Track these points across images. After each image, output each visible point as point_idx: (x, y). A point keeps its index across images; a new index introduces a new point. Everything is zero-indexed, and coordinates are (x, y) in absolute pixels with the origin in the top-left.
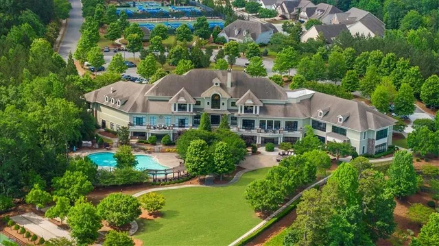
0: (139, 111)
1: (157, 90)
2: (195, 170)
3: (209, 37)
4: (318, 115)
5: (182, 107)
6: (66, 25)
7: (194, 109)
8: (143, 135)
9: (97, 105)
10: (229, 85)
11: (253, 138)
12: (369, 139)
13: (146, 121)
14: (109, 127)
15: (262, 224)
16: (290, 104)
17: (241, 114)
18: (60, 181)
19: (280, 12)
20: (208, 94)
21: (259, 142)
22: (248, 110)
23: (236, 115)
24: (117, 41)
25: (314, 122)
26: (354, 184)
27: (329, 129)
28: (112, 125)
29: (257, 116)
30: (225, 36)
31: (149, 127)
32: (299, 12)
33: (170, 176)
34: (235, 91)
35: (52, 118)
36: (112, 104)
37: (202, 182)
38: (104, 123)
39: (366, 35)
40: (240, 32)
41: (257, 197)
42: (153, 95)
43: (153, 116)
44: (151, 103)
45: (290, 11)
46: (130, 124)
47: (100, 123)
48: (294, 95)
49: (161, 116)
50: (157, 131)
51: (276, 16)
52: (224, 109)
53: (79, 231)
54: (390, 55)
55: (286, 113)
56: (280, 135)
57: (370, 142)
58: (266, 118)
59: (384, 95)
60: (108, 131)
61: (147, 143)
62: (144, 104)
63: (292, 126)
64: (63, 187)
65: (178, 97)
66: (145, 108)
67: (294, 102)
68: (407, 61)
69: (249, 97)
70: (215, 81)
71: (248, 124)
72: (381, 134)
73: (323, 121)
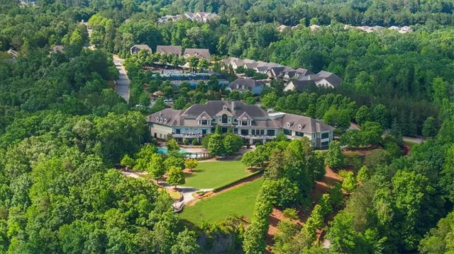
0: (178, 125)
1: (189, 113)
2: (213, 151)
3: (218, 91)
4: (287, 126)
5: (204, 123)
6: (117, 84)
7: (212, 124)
8: (180, 139)
9: (151, 124)
10: (232, 109)
11: (248, 140)
12: (317, 139)
13: (183, 131)
14: (158, 136)
15: (252, 174)
16: (270, 120)
17: (240, 126)
18: (139, 154)
19: (270, 75)
20: (220, 114)
21: (251, 142)
22: (244, 123)
23: (237, 126)
24: (155, 94)
25: (285, 130)
26: (301, 150)
27: (293, 134)
28: (161, 135)
29: (250, 127)
30: (230, 89)
31: (185, 134)
32: (284, 75)
33: (199, 156)
34: (237, 113)
35: (133, 121)
36: (161, 122)
37: (218, 159)
38: (155, 134)
39: (325, 85)
40: (240, 87)
41: (248, 160)
42: (186, 115)
43: (187, 129)
44: (186, 121)
45: (277, 74)
46: (173, 133)
47: (153, 135)
48: (273, 115)
49: (191, 128)
50: (189, 137)
51: (266, 78)
52: (229, 123)
53: (155, 170)
54: (338, 96)
55: (267, 125)
56: (264, 138)
57: (318, 140)
58: (255, 128)
59: (330, 117)
60: (158, 139)
61: (183, 144)
62: (181, 121)
63: (271, 133)
64: (140, 157)
65: (202, 116)
66: (182, 123)
67: (272, 119)
68: (349, 99)
69: (245, 116)
70: (224, 106)
71: (245, 132)
72: (325, 136)
73: (290, 129)
